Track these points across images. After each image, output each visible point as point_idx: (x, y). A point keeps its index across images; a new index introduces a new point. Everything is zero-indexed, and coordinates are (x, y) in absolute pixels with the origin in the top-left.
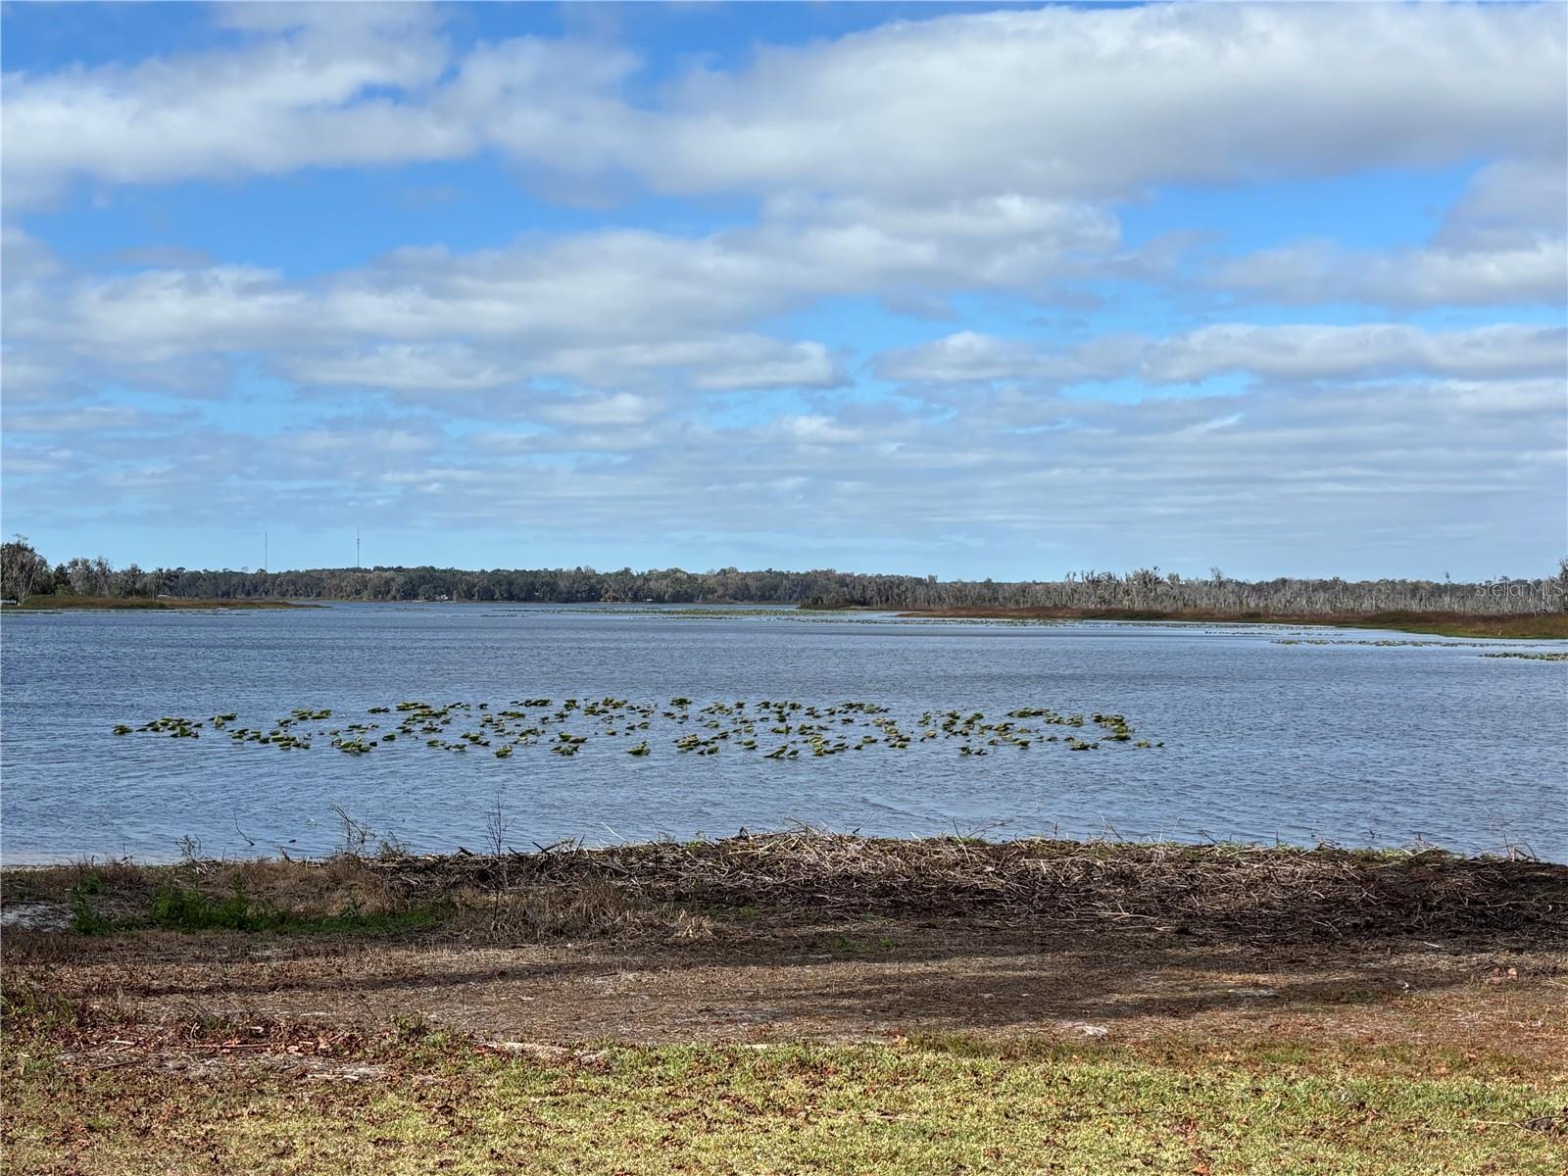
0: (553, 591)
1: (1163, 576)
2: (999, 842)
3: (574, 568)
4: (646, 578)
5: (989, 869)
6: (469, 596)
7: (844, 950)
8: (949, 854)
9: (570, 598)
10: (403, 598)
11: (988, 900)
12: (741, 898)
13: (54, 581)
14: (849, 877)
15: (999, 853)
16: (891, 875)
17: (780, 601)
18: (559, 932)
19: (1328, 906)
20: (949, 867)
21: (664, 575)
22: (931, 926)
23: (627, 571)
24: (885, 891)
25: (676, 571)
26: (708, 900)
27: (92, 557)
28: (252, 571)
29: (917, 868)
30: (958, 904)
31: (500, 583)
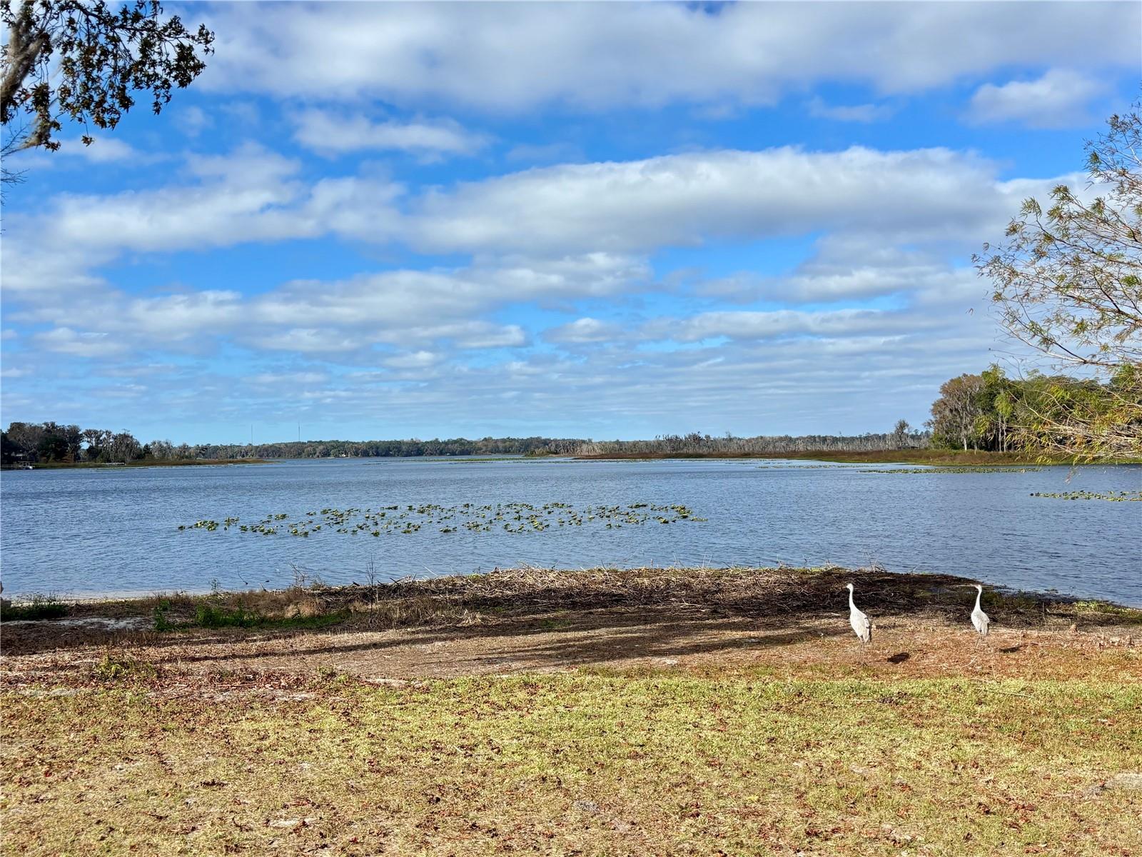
0: (399, 451)
1: (703, 436)
2: (624, 570)
3: (410, 439)
4: (446, 443)
5: (619, 583)
6: (356, 454)
7: (547, 626)
8: (599, 577)
9: (408, 454)
10: (322, 456)
11: (618, 599)
12: (496, 603)
13: (144, 452)
14: (550, 590)
15: (624, 576)
16: (571, 588)
17: (514, 453)
18: (403, 623)
19: (785, 596)
20: (599, 583)
21: (455, 442)
22: (591, 613)
23: (437, 439)
24: (568, 596)
25: (461, 439)
26: (478, 604)
27: (163, 440)
28: (245, 444)
29: (584, 585)
30: (604, 602)
31: (372, 448)
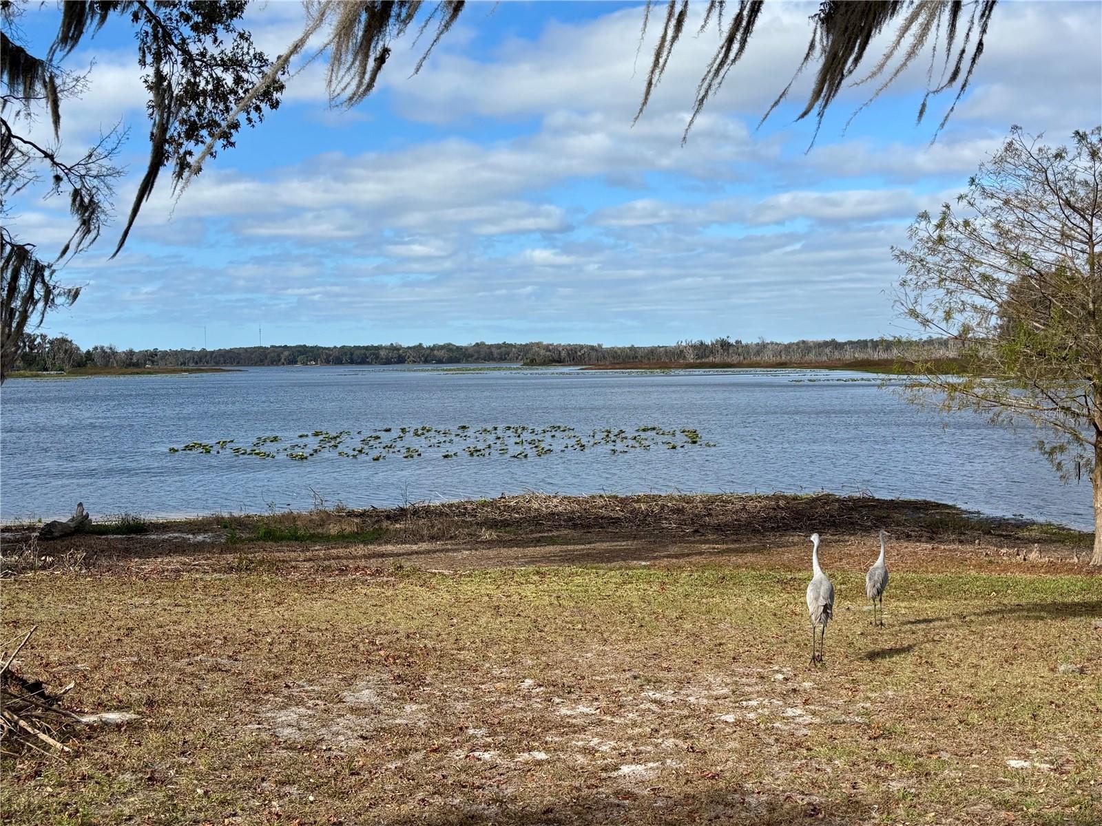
1: (732, 341)
2: (624, 496)
4: (432, 349)
5: (618, 508)
6: (327, 362)
7: (552, 541)
8: (600, 502)
9: (388, 362)
10: (289, 364)
11: (615, 521)
12: (505, 524)
13: (84, 359)
14: (553, 514)
15: (624, 502)
16: (573, 512)
17: (511, 361)
18: (433, 538)
19: (765, 520)
20: (599, 508)
21: (442, 347)
22: (589, 532)
23: (420, 344)
24: (570, 519)
25: (450, 344)
26: (493, 524)
27: (106, 345)
28: (198, 349)
29: (585, 509)
30: (602, 523)
31: (345, 354)
